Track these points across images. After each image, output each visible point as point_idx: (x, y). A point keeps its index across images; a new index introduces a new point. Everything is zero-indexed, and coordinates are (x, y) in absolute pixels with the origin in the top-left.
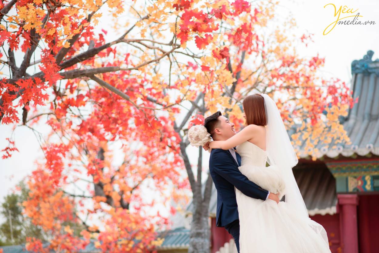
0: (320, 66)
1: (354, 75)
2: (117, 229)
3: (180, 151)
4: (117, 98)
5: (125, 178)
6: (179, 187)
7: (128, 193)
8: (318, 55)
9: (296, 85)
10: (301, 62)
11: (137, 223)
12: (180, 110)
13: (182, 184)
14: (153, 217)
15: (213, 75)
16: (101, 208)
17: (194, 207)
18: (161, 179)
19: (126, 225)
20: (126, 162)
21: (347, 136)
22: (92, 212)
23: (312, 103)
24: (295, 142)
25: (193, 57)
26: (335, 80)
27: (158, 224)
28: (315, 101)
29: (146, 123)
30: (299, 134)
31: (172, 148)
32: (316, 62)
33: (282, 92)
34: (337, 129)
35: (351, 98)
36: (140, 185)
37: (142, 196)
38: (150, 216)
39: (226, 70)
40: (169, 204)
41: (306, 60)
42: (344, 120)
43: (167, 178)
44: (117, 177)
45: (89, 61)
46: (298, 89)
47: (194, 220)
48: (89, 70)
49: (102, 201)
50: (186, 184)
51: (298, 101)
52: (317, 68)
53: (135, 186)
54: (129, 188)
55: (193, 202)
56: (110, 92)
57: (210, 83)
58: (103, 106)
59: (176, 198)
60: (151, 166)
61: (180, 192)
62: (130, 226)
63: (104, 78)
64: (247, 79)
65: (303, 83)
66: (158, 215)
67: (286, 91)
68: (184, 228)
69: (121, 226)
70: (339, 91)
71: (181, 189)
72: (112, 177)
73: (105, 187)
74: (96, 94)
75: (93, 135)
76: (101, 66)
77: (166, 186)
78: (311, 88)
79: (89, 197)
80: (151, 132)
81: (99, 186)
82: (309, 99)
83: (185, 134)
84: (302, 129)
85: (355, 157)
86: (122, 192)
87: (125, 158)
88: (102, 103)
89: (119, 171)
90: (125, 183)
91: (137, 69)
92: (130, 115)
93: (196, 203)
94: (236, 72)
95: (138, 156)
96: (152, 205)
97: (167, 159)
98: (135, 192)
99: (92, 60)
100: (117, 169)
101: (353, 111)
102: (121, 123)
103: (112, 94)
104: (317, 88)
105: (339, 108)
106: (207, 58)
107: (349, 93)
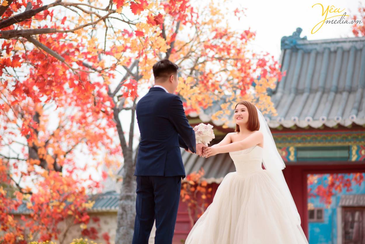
0: (251, 39)
1: (283, 51)
2: (49, 191)
3: (113, 117)
4: (53, 60)
5: (59, 142)
6: (111, 153)
7: (62, 157)
8: (250, 28)
9: (227, 57)
10: (233, 34)
11: (69, 185)
12: (115, 76)
13: (114, 150)
14: (85, 181)
15: (147, 42)
16: (34, 171)
17: (125, 171)
18: (94, 144)
19: (58, 187)
20: (60, 127)
21: (273, 108)
22: (25, 175)
23: (243, 75)
24: (224, 111)
25: (128, 23)
26: (265, 54)
27: (90, 187)
28: (245, 72)
29: (80, 85)
30: (229, 104)
31: (106, 112)
32: (247, 35)
33: (214, 64)
34: (264, 101)
35: (279, 71)
36: (73, 149)
37: (75, 160)
38: (82, 180)
39: (160, 37)
40: (101, 169)
41: (237, 33)
42: (272, 93)
43: (100, 144)
44: (51, 141)
45: (26, 23)
46: (229, 61)
47: (124, 183)
48: (26, 31)
49: (36, 164)
50: (118, 151)
51: (229, 73)
52: (248, 41)
53: (68, 150)
54: (63, 152)
55: (124, 167)
56: (46, 53)
57: (144, 48)
58: (39, 67)
59: (108, 164)
60: (85, 131)
61: (112, 158)
62: (62, 188)
63: (40, 39)
64: (181, 49)
65: (234, 55)
66: (90, 178)
67: (218, 62)
68: (115, 192)
69: (53, 188)
70: (268, 64)
71: (113, 155)
72: (46, 141)
73: (39, 151)
74: (32, 55)
75: (28, 96)
76: (37, 28)
77: (98, 151)
78: (241, 60)
79: (23, 160)
80: (85, 94)
81: (34, 149)
82: (239, 70)
83: (119, 100)
84: (231, 99)
85: (281, 129)
86: (56, 156)
87: (60, 123)
88: (37, 65)
89: (53, 135)
90: (59, 147)
91: (73, 32)
92: (66, 79)
93: (127, 167)
94: (170, 42)
95: (72, 122)
96: (85, 169)
97: (100, 124)
98: (68, 156)
99: (29, 22)
100: (51, 133)
101: (281, 85)
102: (56, 85)
103: (48, 55)
104: (247, 61)
105: (268, 81)
106: (143, 24)
107: (277, 66)
